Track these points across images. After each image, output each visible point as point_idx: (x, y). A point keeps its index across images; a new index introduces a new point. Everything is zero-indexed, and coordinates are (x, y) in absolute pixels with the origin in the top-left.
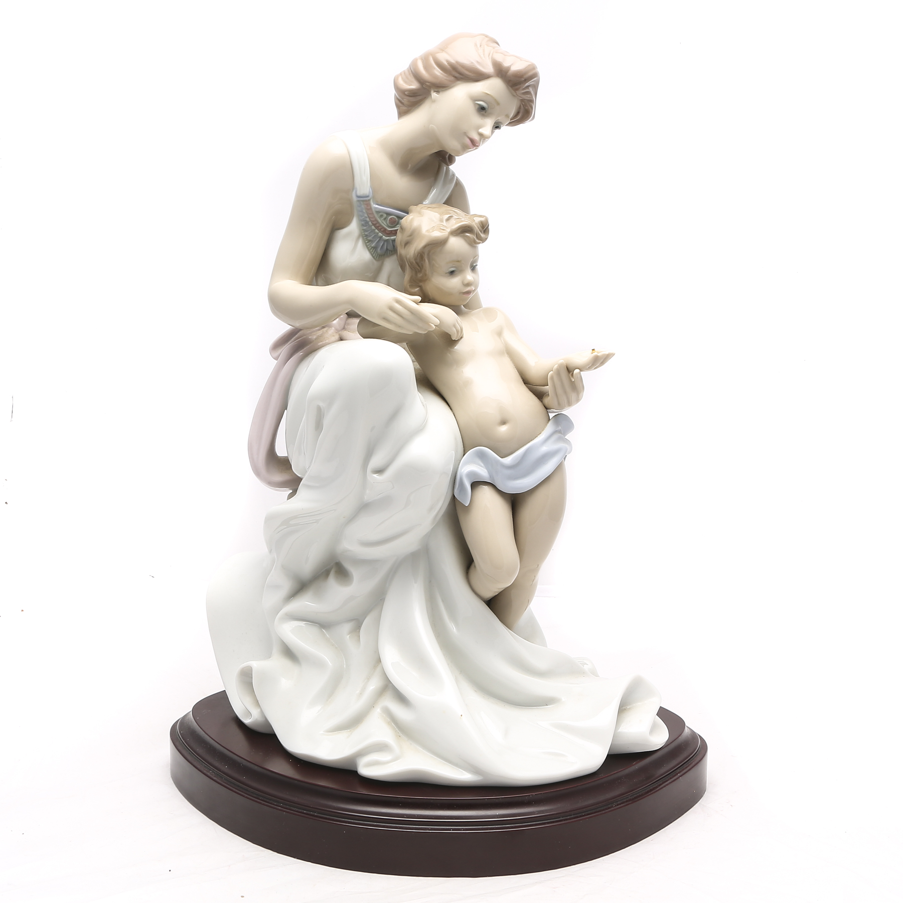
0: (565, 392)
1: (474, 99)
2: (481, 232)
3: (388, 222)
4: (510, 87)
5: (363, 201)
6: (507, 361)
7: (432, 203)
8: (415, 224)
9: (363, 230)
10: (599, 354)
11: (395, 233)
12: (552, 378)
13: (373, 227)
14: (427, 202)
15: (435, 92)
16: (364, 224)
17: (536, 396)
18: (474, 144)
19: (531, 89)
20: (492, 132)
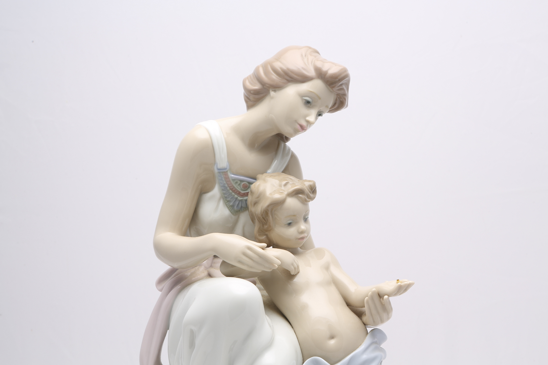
0: (378, 313)
1: (302, 96)
2: (310, 193)
3: (242, 187)
4: (328, 86)
5: (222, 172)
6: (333, 289)
7: (274, 172)
8: (261, 188)
9: (223, 193)
10: (402, 284)
11: (247, 195)
12: (367, 302)
13: (231, 191)
14: (269, 171)
15: (273, 91)
16: (223, 189)
17: (357, 315)
18: (303, 128)
19: (344, 87)
20: (316, 119)
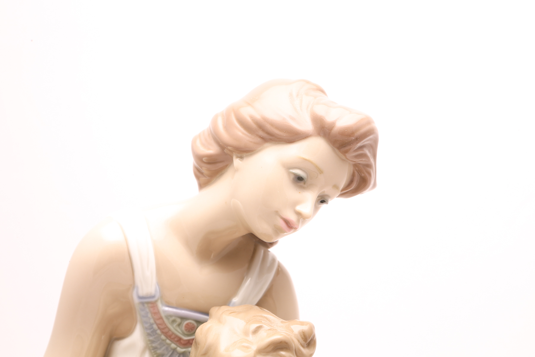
1: (288, 167)
2: (303, 346)
3: (183, 328)
4: (337, 150)
5: (148, 303)
9: (150, 340)
11: (189, 343)
13: (163, 337)
14: (235, 300)
15: (237, 157)
16: (150, 333)
18: (290, 226)
19: (367, 151)
20: (316, 208)
